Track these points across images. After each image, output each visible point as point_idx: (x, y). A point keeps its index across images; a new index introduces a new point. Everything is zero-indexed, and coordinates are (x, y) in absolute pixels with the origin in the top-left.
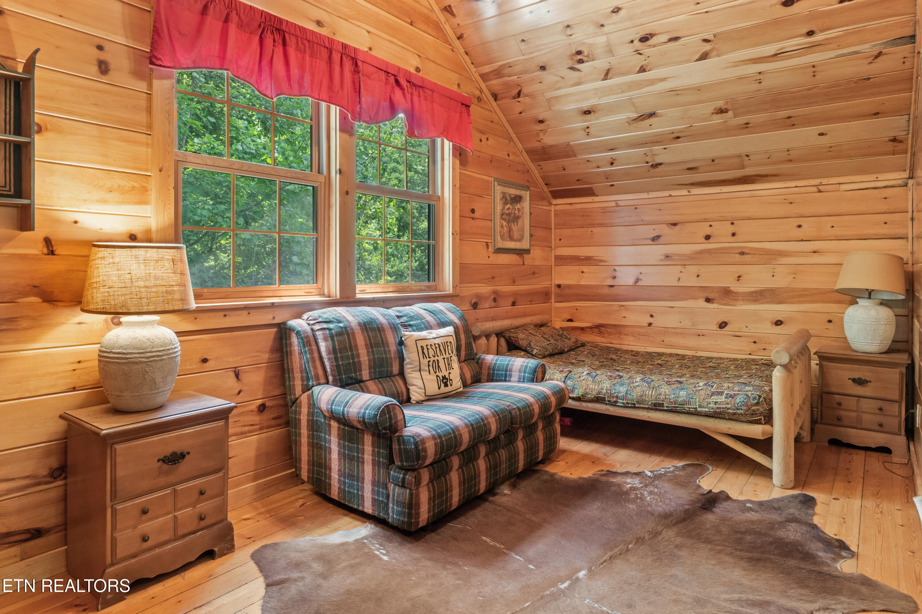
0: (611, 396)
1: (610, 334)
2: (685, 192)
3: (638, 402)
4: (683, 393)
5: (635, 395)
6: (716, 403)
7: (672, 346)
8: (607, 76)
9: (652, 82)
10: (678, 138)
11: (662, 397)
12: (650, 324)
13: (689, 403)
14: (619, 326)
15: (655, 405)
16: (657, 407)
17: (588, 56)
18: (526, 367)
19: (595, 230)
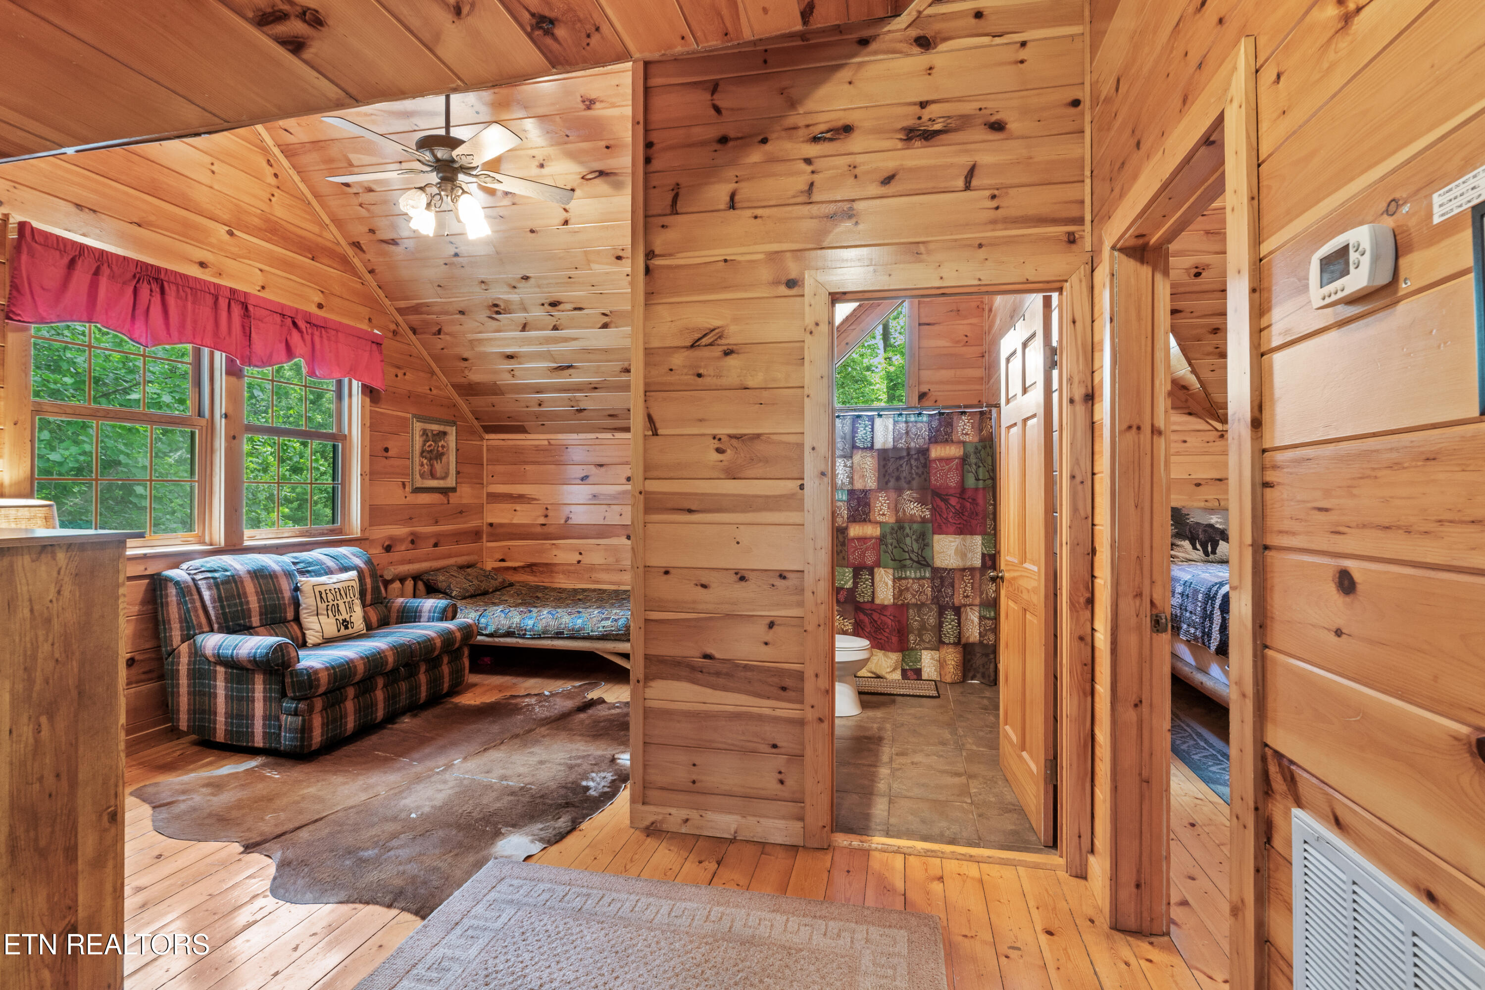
0: (520, 629)
1: (542, 573)
2: (609, 436)
3: (543, 633)
4: (579, 621)
5: (540, 627)
6: (604, 627)
8: (524, 328)
9: (566, 340)
10: (596, 388)
11: (563, 626)
12: (579, 562)
13: (584, 629)
14: (550, 564)
15: (557, 633)
16: (559, 635)
17: (504, 310)
18: (436, 607)
19: (528, 467)
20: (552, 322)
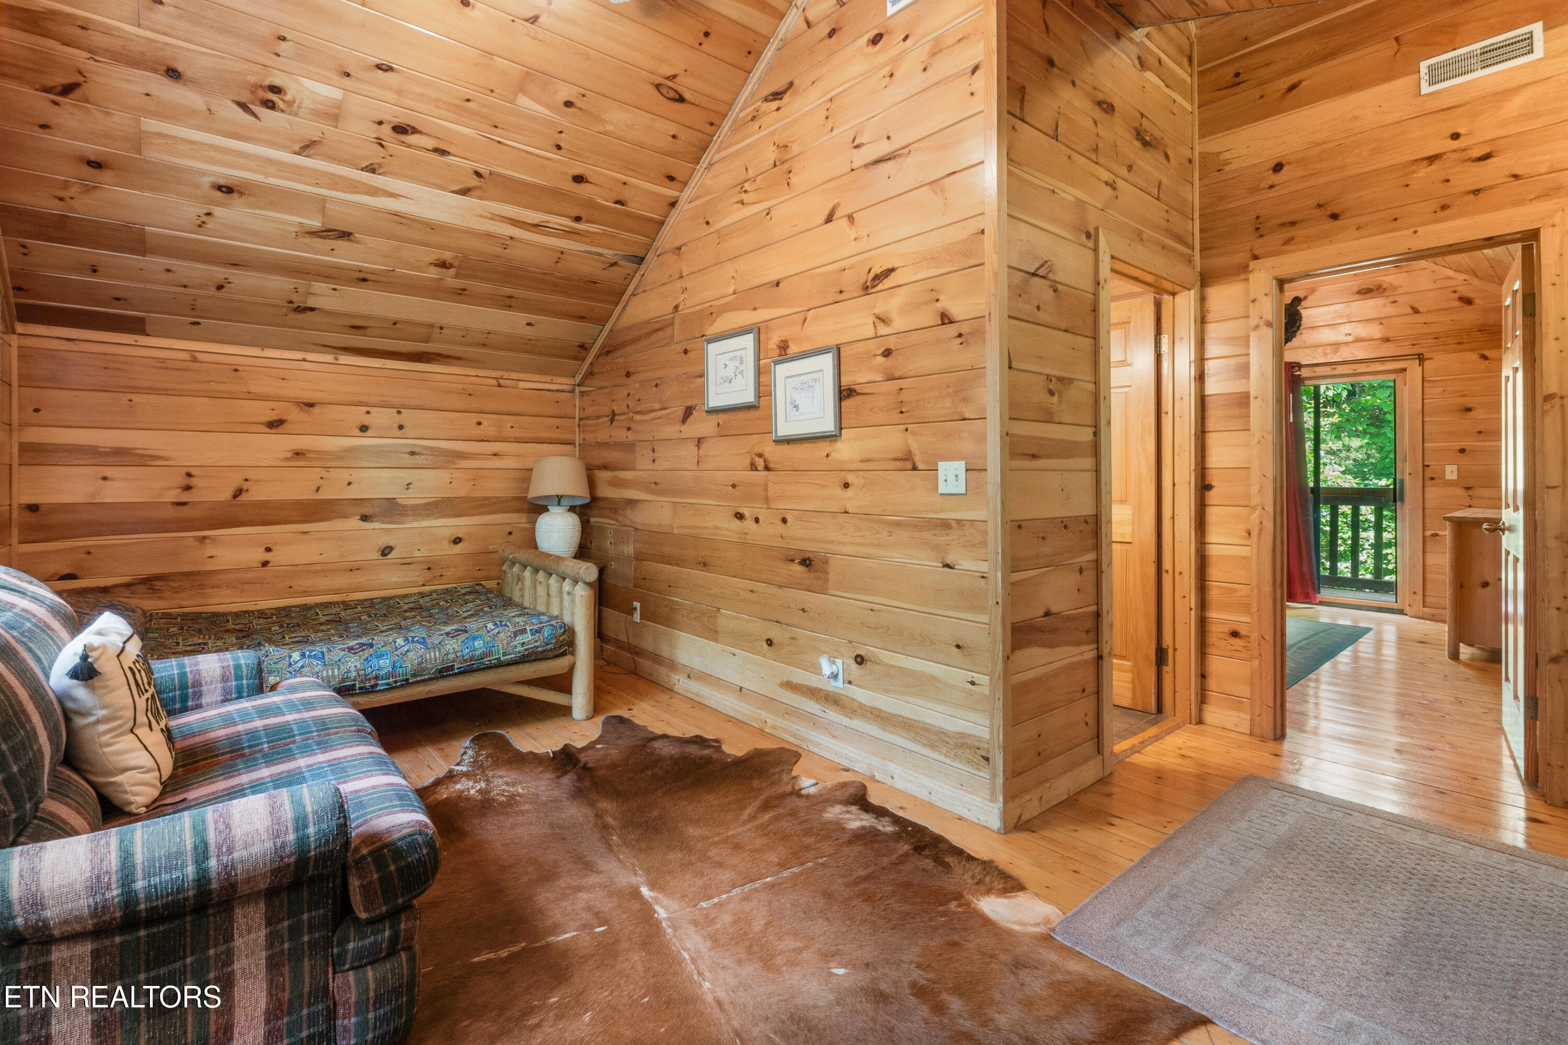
0: (366, 678)
2: (329, 358)
3: (414, 675)
4: (478, 644)
5: (409, 665)
6: (523, 644)
7: (305, 593)
8: (308, 147)
9: (374, 191)
10: (365, 280)
11: (451, 656)
12: (265, 564)
13: (490, 653)
14: (199, 573)
15: (441, 671)
16: (445, 672)
20: (374, 154)
